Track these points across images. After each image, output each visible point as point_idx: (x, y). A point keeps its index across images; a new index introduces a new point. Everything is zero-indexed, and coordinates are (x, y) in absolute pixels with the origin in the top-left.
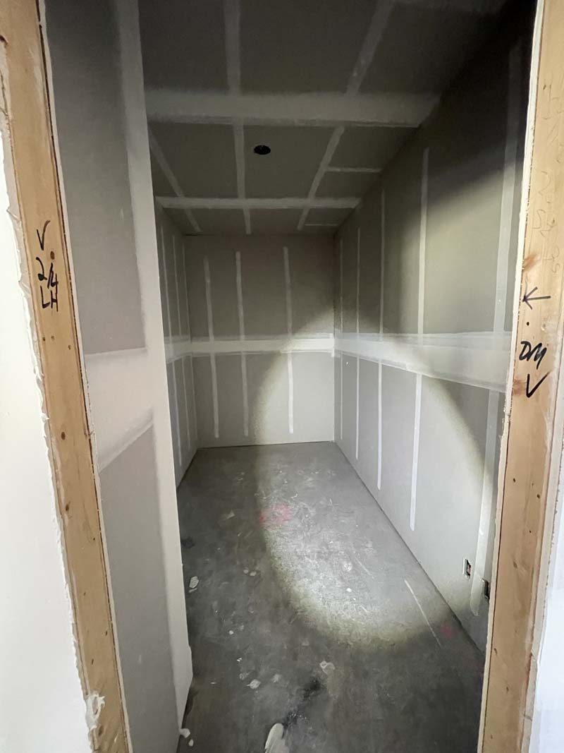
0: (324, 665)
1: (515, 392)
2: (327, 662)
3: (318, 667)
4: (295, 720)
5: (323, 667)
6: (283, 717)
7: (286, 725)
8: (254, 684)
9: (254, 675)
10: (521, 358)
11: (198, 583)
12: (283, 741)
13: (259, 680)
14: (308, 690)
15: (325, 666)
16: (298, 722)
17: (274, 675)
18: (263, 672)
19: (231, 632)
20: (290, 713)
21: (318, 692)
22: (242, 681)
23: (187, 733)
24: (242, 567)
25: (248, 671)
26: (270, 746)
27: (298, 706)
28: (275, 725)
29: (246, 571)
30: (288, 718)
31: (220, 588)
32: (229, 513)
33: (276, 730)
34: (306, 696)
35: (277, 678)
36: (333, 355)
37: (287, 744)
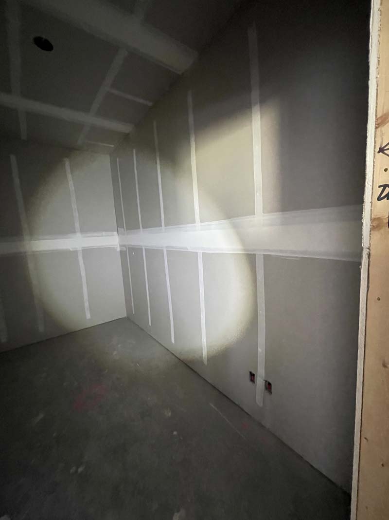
0: (176, 517)
1: (373, 228)
2: (178, 511)
10: (379, 199)
36: (119, 249)
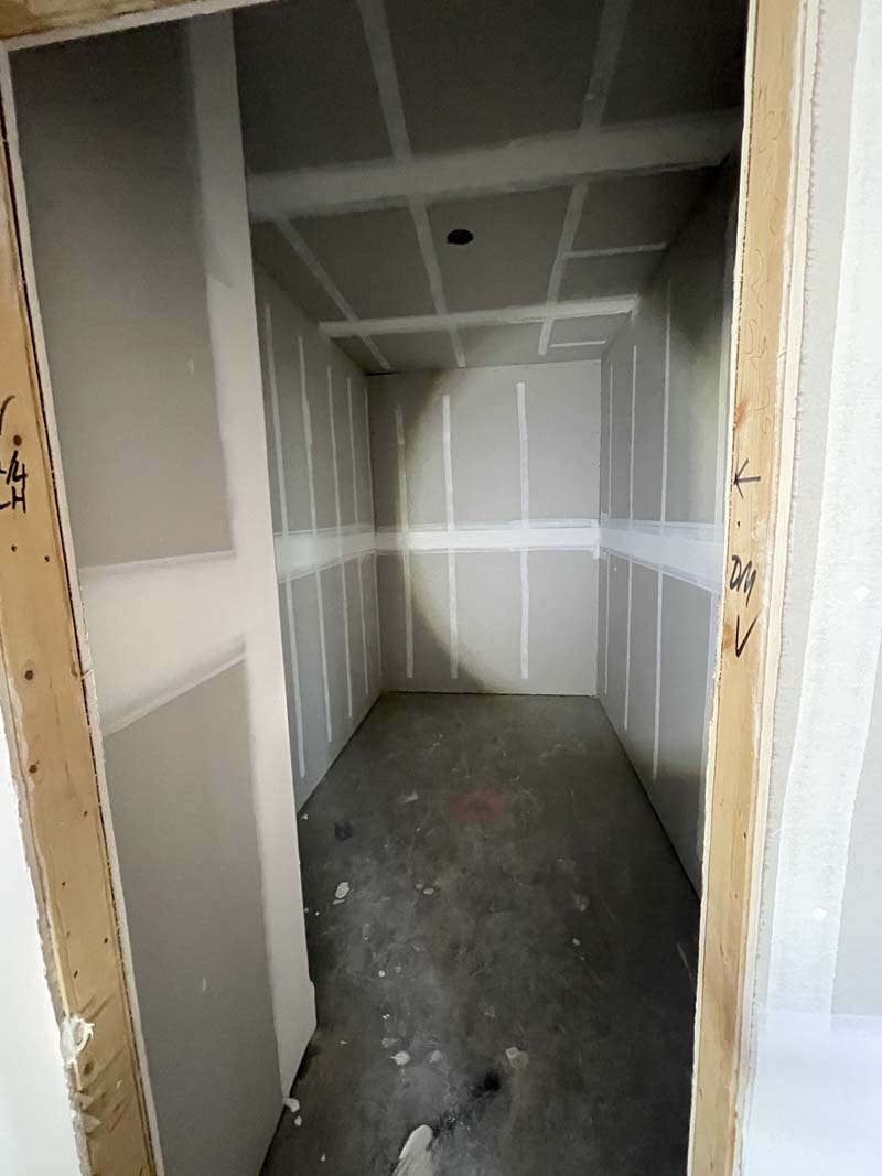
0: (512, 1054)
2: (520, 1050)
3: (504, 1053)
4: (451, 1126)
5: (510, 1056)
6: (435, 1117)
7: (436, 1133)
8: (401, 1058)
9: (404, 1045)
10: (732, 586)
11: (348, 892)
12: (429, 1154)
13: (410, 1053)
14: (480, 1087)
15: (515, 1055)
16: (455, 1133)
17: (433, 1050)
18: (416, 1043)
19: (382, 974)
20: (446, 1115)
21: (494, 1093)
22: (385, 1049)
23: (295, 1106)
24: (414, 877)
25: (396, 1036)
26: (408, 1156)
27: (461, 1107)
28: (422, 1127)
29: (420, 886)
30: (442, 1122)
31: (378, 904)
32: (410, 795)
33: (421, 1134)
34: (476, 1095)
35: (436, 1056)
36: (597, 555)
37: (433, 1159)
